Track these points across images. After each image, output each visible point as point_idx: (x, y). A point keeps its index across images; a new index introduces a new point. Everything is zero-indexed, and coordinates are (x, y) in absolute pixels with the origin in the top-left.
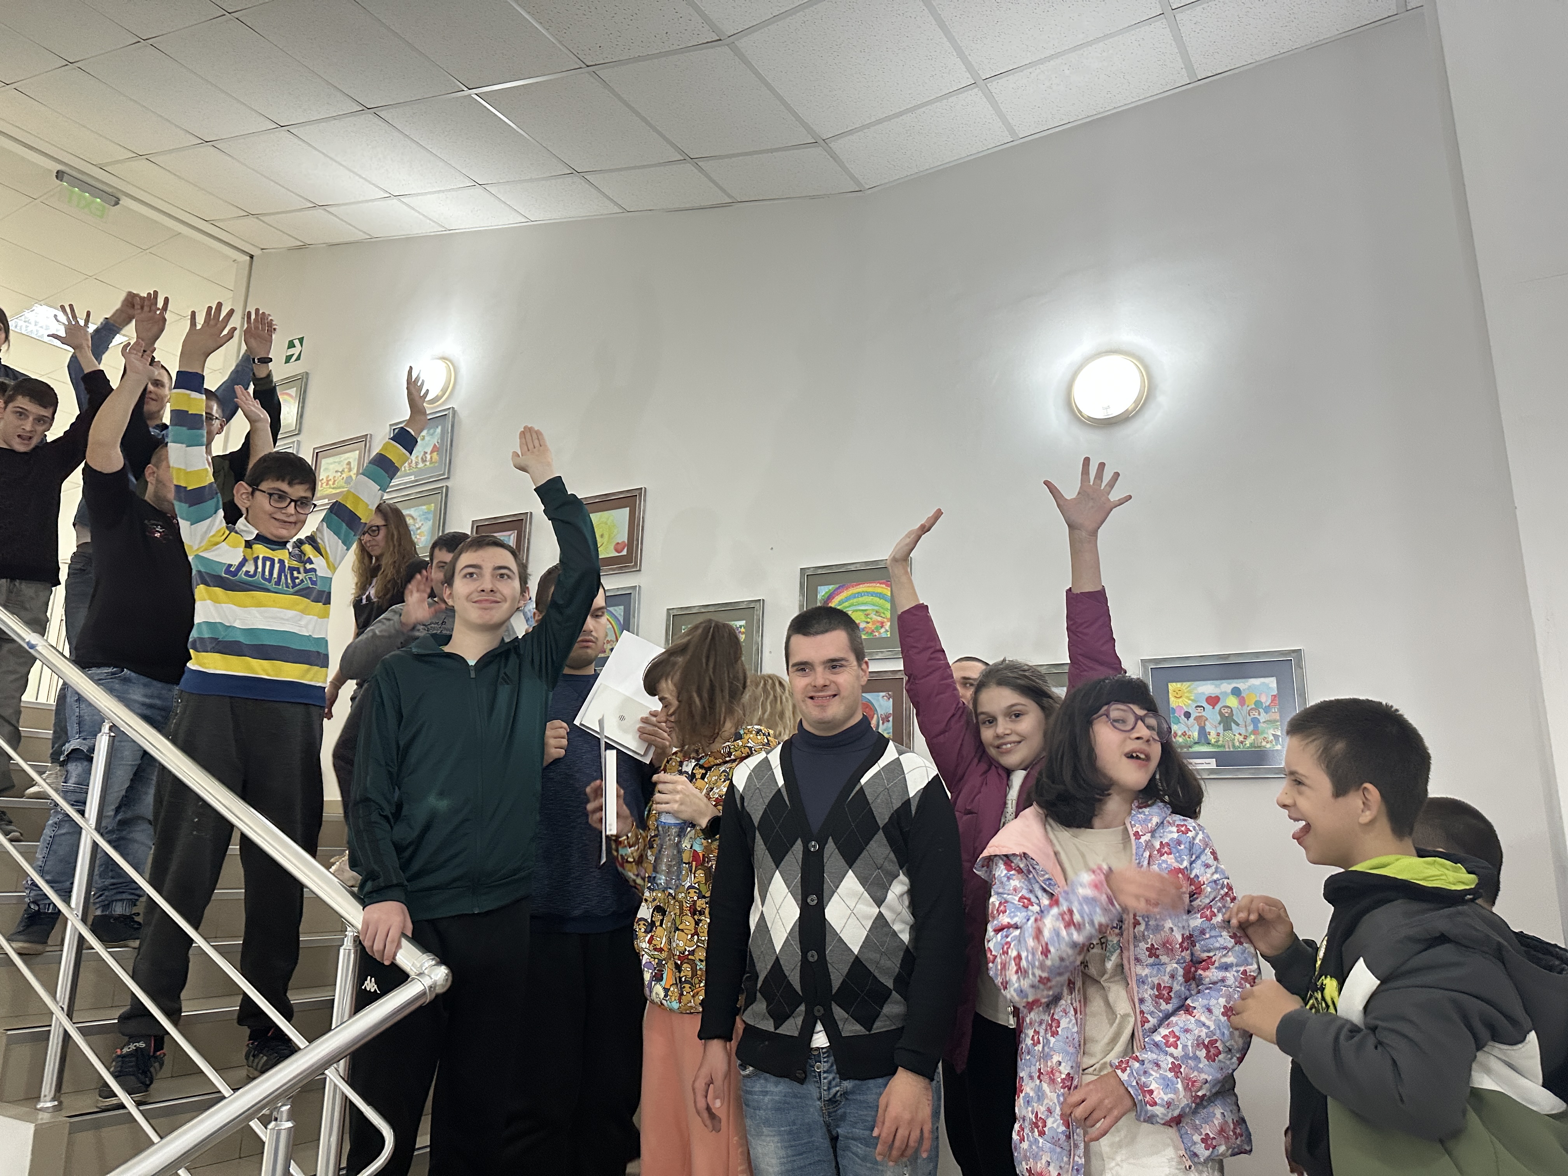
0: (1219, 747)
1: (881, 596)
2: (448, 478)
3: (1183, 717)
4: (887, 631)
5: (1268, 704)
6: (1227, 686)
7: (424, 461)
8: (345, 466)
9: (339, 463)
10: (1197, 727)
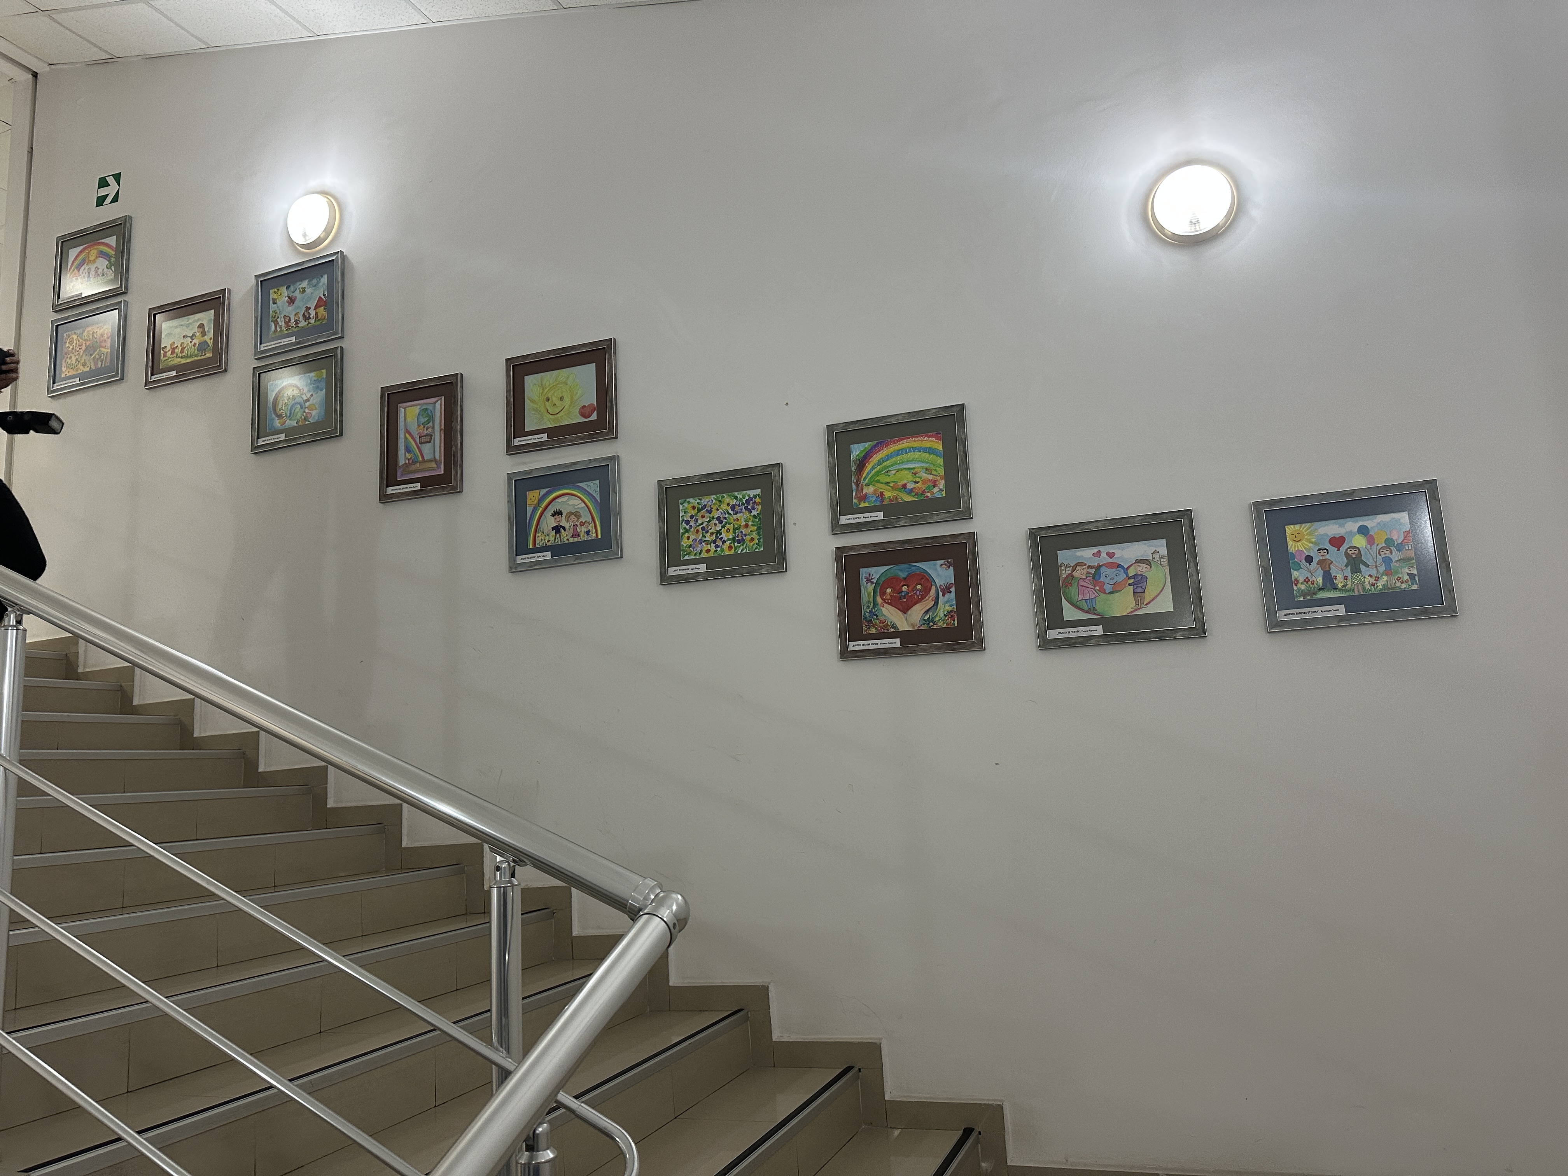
0: (1346, 591)
1: (931, 451)
2: (342, 337)
3: (1304, 561)
4: (941, 490)
5: (1399, 541)
6: (1351, 526)
7: (306, 318)
8: (196, 330)
9: (188, 326)
10: (1320, 572)
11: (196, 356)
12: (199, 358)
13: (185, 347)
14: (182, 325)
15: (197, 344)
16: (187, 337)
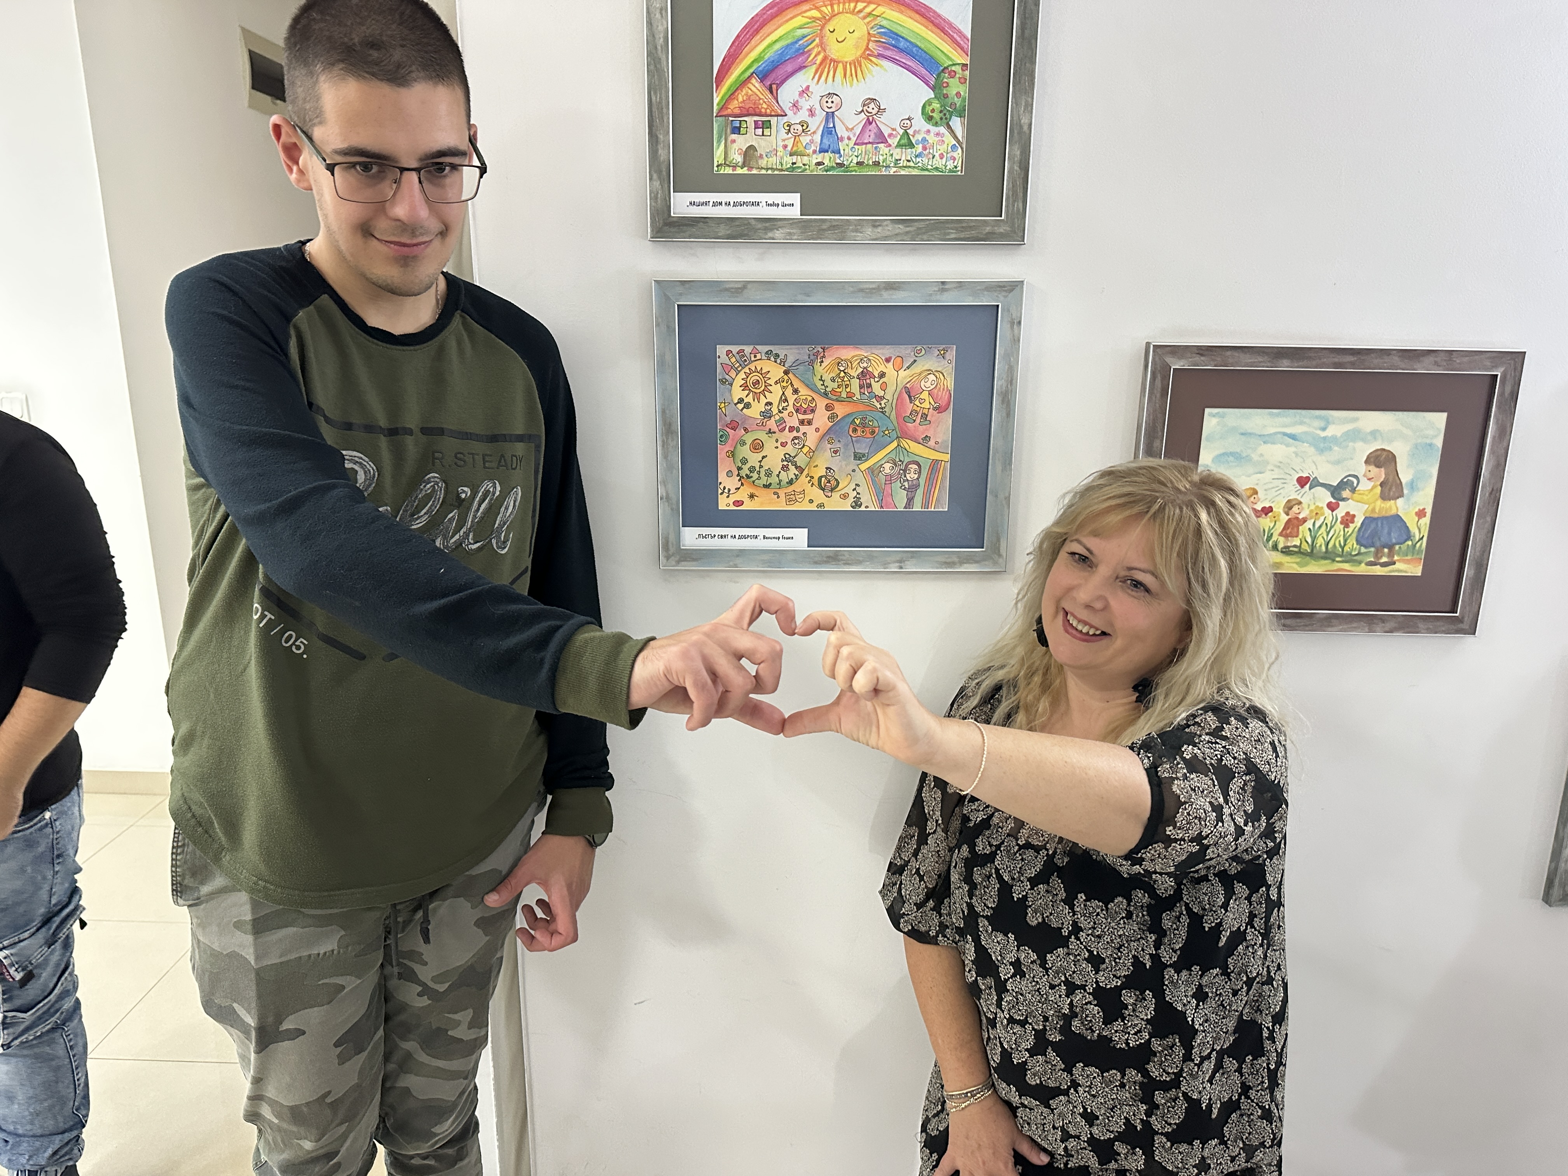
8: (1359, 468)
9: (1323, 445)
11: (1350, 559)
12: (1362, 570)
13: (1304, 520)
14: (1293, 437)
15: (1359, 521)
16: (1316, 483)
